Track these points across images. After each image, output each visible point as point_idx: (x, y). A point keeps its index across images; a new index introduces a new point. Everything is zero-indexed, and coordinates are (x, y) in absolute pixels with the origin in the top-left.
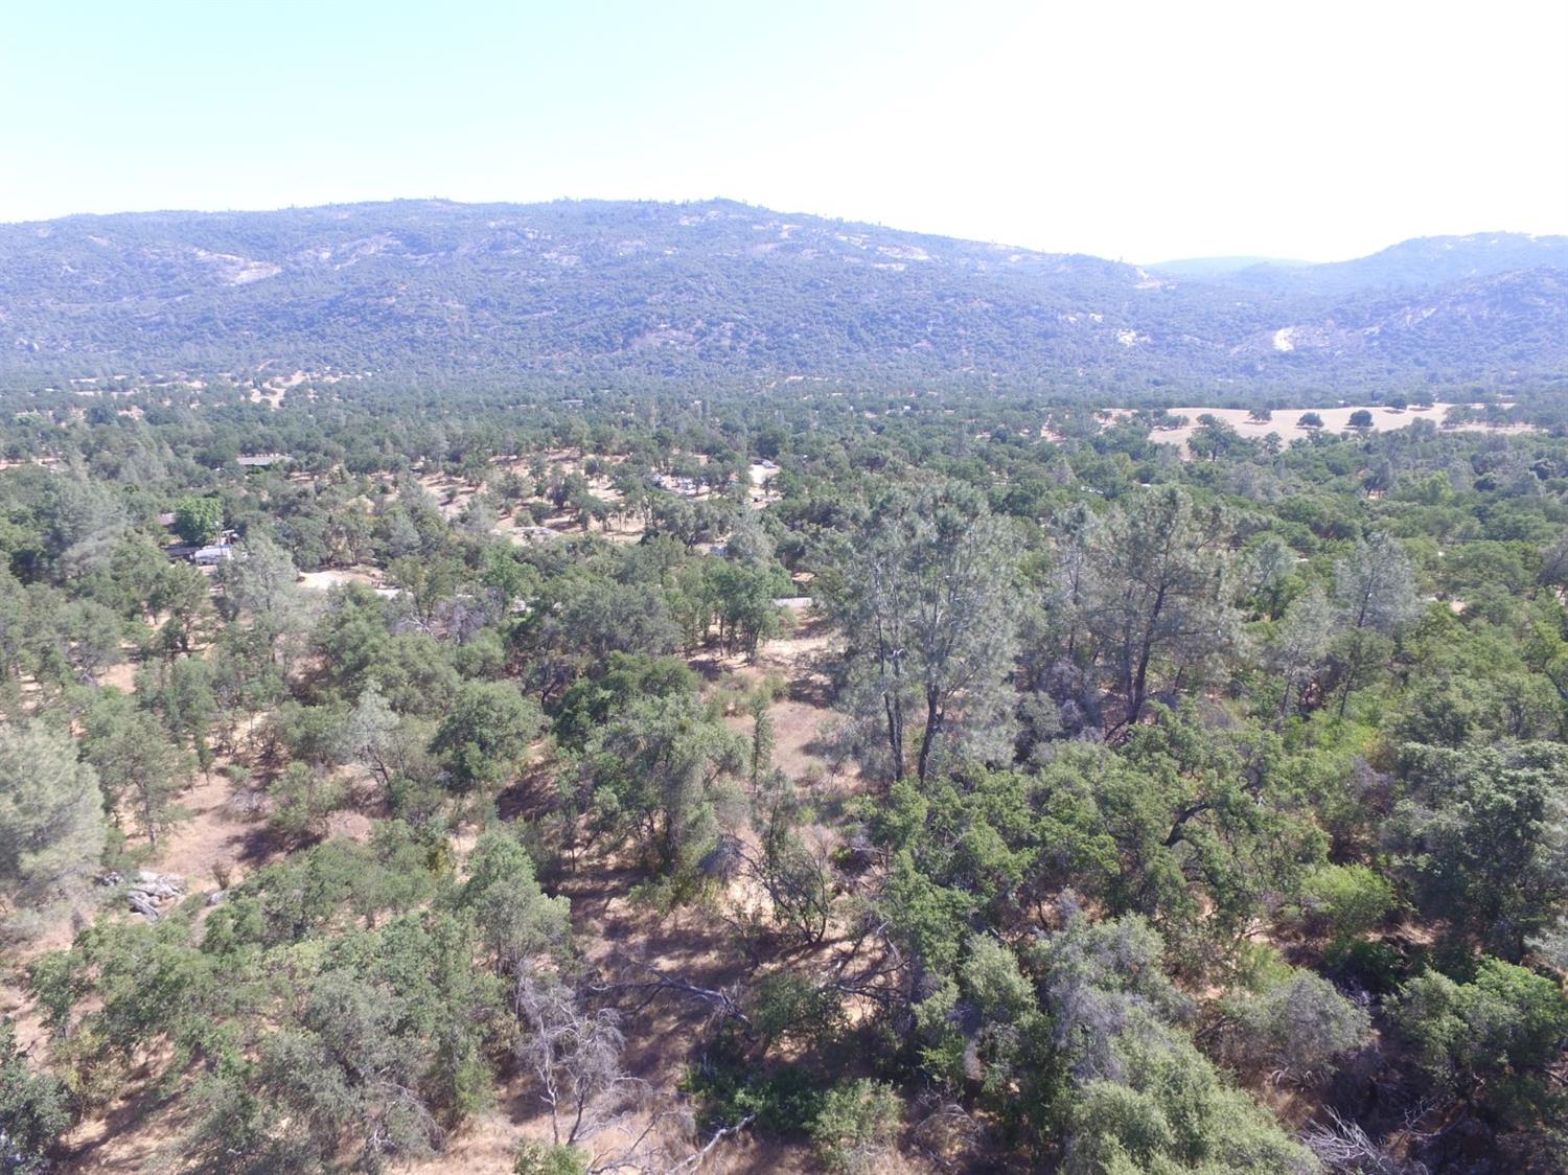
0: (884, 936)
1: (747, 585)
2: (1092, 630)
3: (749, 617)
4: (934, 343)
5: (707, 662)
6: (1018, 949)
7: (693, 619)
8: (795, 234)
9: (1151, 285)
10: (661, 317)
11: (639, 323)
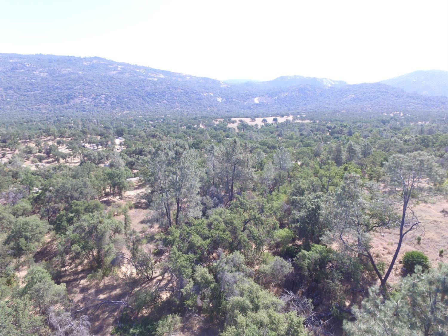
0: (170, 272)
1: (118, 175)
2: (219, 178)
3: (119, 185)
4: (168, 101)
5: (106, 200)
6: (208, 267)
7: (100, 188)
8: (122, 69)
9: (224, 86)
10: (80, 93)
11: (72, 95)
